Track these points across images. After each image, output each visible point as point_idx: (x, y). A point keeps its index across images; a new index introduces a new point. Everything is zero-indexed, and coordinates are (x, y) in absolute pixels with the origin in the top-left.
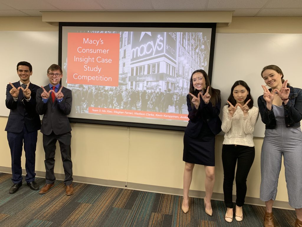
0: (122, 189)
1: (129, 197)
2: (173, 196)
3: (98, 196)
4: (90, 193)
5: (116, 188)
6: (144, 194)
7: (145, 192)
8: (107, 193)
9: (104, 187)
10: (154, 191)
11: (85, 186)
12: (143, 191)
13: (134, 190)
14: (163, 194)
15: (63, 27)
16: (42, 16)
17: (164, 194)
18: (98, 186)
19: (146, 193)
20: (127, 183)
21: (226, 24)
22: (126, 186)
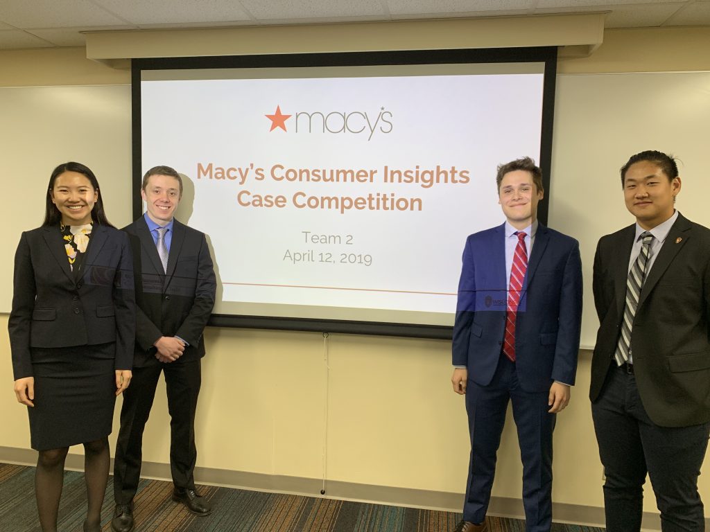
0: (313, 499)
1: (333, 522)
2: (451, 516)
3: (248, 525)
4: (227, 516)
5: (296, 497)
6: (372, 514)
7: (374, 504)
8: (271, 513)
9: (264, 493)
10: (399, 502)
11: (212, 493)
12: (370, 504)
13: (345, 502)
14: (423, 510)
15: (143, 72)
16: (85, 47)
17: (427, 510)
18: (246, 491)
19: (376, 508)
20: (326, 481)
21: (584, 51)
22: (323, 493)
